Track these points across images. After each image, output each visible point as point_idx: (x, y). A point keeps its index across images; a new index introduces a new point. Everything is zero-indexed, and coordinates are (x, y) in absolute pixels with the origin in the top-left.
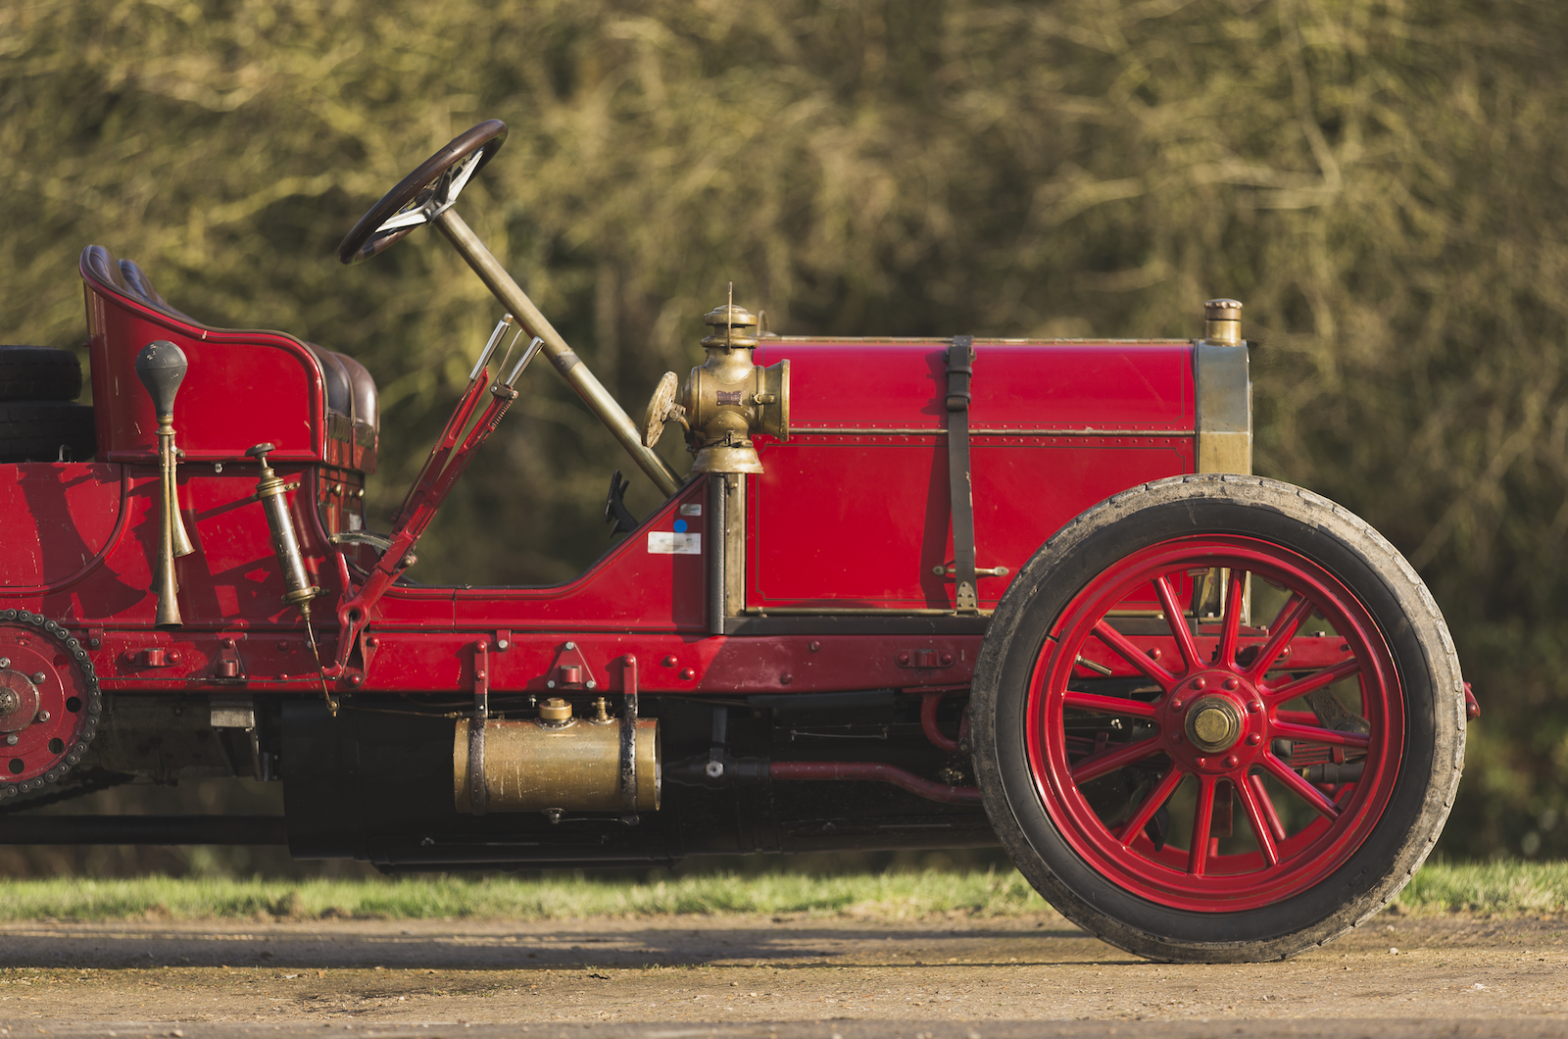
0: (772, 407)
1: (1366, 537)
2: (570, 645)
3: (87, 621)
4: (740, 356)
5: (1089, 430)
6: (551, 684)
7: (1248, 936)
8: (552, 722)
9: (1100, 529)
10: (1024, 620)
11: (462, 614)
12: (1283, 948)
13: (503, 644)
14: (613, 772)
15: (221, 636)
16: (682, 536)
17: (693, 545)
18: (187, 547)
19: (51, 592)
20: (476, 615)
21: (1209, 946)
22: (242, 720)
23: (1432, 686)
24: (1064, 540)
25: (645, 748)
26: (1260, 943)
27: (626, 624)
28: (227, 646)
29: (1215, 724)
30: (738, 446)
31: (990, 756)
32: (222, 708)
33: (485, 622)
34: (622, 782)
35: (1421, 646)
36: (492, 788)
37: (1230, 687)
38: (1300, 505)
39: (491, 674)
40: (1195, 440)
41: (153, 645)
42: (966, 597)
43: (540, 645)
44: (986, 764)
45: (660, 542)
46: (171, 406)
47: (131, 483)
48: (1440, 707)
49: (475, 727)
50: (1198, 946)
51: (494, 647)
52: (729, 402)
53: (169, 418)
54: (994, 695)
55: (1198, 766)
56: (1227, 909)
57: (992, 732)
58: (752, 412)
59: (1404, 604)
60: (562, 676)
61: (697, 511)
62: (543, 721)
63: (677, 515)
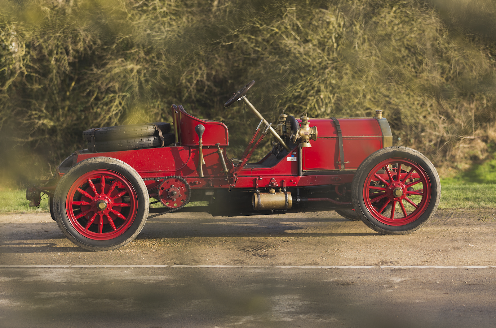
0: (314, 135)
1: (424, 157)
2: (273, 178)
3: (184, 176)
4: (307, 126)
5: (363, 136)
6: (270, 186)
7: (403, 230)
8: (272, 193)
9: (377, 157)
10: (363, 174)
11: (253, 173)
12: (409, 232)
13: (261, 179)
14: (284, 202)
15: (209, 178)
16: (293, 158)
17: (295, 159)
18: (204, 163)
19: (177, 171)
20: (255, 173)
21: (396, 232)
22: (211, 193)
23: (436, 184)
24: (370, 159)
25: (290, 198)
26: (405, 231)
27: (283, 174)
28: (210, 180)
29: (399, 192)
30: (308, 142)
31: (356, 199)
32: (207, 191)
33: (257, 175)
34: (286, 204)
35: (434, 177)
36: (262, 206)
37: (399, 185)
38: (413, 152)
39: (259, 184)
40: (383, 138)
41: (196, 180)
42: (343, 167)
43: (267, 179)
44: (356, 200)
45: (289, 159)
46: (202, 137)
47: (191, 150)
48: (438, 188)
49: (258, 194)
50: (394, 232)
51: (259, 179)
52: (306, 134)
53: (201, 139)
54: (357, 188)
55: (394, 199)
56: (399, 225)
57: (357, 194)
58: (310, 136)
59: (432, 169)
60: (272, 184)
61: (296, 153)
62: (270, 193)
63: (292, 154)
